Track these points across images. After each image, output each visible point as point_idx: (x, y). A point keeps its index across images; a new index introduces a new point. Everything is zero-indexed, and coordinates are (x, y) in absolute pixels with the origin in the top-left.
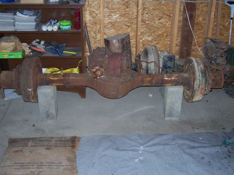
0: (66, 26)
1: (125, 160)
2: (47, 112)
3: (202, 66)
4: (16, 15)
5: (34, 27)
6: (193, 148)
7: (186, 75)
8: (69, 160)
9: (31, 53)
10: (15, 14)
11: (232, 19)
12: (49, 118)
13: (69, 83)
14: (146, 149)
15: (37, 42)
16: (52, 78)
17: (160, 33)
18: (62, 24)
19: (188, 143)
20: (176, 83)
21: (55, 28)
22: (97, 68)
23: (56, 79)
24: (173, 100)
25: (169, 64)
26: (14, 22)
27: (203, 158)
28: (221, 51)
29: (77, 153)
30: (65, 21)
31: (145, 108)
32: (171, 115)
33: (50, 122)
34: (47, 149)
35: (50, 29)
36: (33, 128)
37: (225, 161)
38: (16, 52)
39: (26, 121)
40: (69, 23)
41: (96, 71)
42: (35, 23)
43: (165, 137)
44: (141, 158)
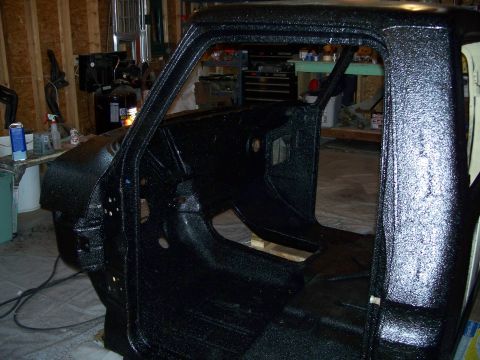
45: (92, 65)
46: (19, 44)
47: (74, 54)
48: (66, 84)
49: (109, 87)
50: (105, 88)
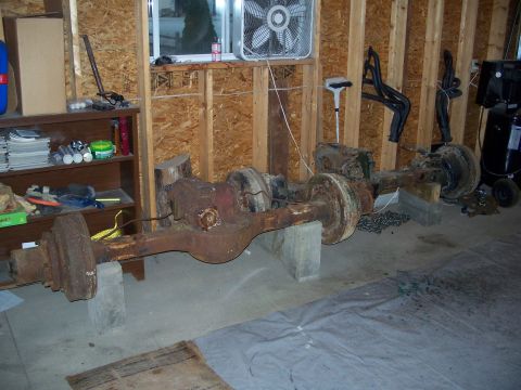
0: (104, 150)
1: (290, 351)
2: (112, 312)
3: (345, 184)
4: (9, 139)
5: (46, 159)
6: (367, 308)
7: (320, 203)
8: (205, 378)
9: (38, 212)
10: (7, 138)
11: (337, 110)
12: (116, 323)
13: (145, 250)
14: (307, 327)
15: (36, 190)
16: (115, 247)
17: (237, 146)
18: (97, 147)
19: (356, 304)
20: (309, 218)
21: (88, 156)
22: (207, 211)
23: (122, 246)
24: (309, 247)
25: (281, 192)
26: (7, 154)
27: (390, 318)
28: (353, 159)
29: (208, 363)
30: (101, 142)
31: (255, 272)
32: (307, 272)
33: (116, 331)
34: (155, 373)
35: (78, 159)
36: (93, 349)
37: (420, 313)
38: (10, 212)
39: (68, 341)
40: (108, 145)
41: (205, 216)
42: (48, 152)
43: (319, 306)
44: (311, 342)
45: (498, 75)
46: (416, 40)
47: (474, 58)
48: (458, 93)
49: (515, 106)
50: (511, 106)
